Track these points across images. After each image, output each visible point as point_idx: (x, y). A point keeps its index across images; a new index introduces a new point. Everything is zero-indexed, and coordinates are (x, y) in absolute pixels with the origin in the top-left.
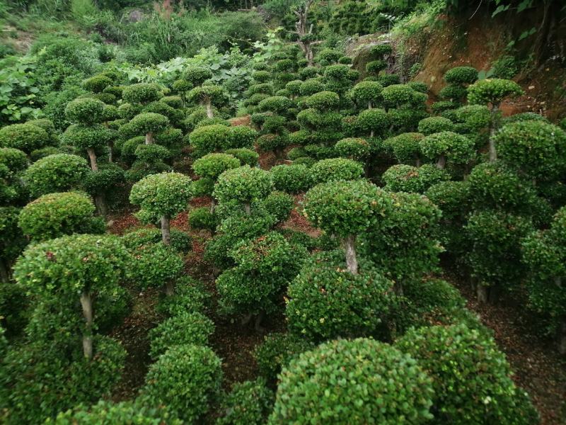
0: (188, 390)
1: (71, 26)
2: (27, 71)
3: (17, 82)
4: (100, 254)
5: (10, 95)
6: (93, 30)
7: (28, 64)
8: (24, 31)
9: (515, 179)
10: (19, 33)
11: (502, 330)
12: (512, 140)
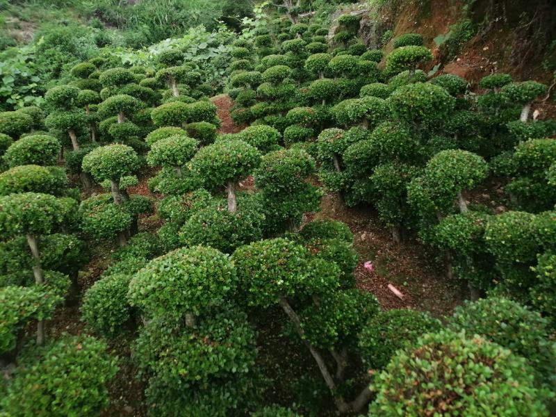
0: (111, 303)
1: (71, 13)
2: (27, 61)
3: (19, 72)
4: (36, 204)
5: (13, 85)
6: (93, 15)
7: (28, 54)
8: (27, 21)
9: (406, 134)
10: (22, 24)
11: (408, 264)
12: (399, 100)
